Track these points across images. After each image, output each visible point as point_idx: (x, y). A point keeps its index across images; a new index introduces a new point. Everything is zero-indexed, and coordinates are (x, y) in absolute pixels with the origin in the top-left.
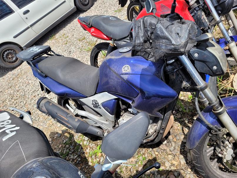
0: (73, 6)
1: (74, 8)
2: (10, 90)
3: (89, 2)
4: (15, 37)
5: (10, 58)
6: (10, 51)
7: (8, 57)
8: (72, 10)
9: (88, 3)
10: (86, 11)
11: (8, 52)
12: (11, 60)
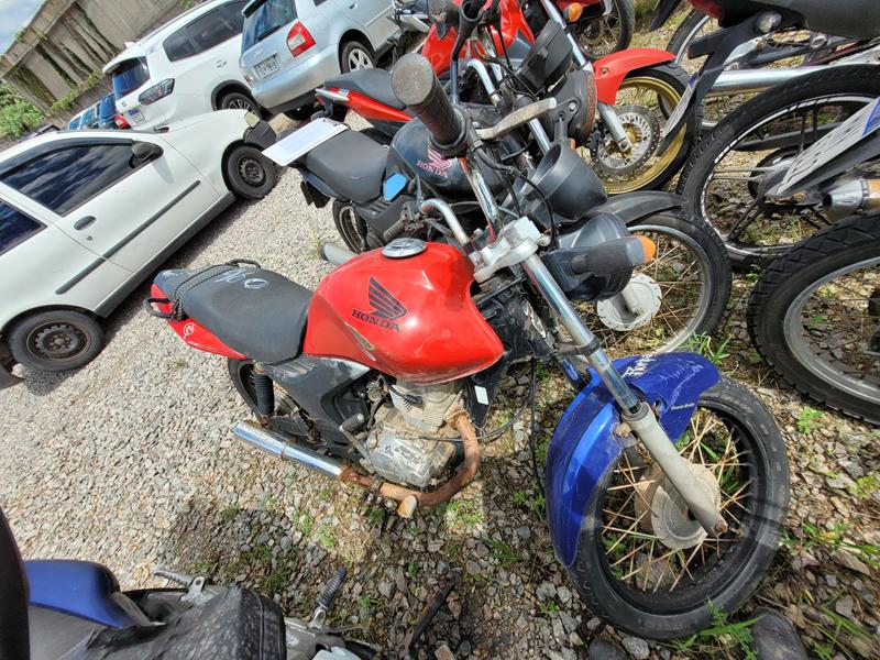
0: (224, 191)
1: (229, 195)
2: (61, 437)
3: (265, 176)
4: (62, 291)
5: (59, 347)
6: (54, 329)
7: (52, 344)
8: (222, 201)
9: (264, 181)
10: (261, 199)
11: (47, 331)
12: (64, 350)
